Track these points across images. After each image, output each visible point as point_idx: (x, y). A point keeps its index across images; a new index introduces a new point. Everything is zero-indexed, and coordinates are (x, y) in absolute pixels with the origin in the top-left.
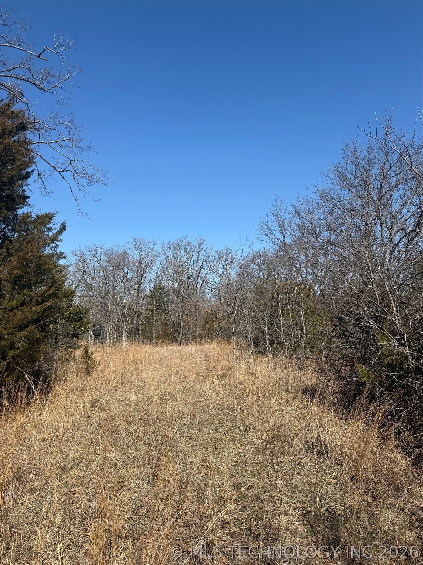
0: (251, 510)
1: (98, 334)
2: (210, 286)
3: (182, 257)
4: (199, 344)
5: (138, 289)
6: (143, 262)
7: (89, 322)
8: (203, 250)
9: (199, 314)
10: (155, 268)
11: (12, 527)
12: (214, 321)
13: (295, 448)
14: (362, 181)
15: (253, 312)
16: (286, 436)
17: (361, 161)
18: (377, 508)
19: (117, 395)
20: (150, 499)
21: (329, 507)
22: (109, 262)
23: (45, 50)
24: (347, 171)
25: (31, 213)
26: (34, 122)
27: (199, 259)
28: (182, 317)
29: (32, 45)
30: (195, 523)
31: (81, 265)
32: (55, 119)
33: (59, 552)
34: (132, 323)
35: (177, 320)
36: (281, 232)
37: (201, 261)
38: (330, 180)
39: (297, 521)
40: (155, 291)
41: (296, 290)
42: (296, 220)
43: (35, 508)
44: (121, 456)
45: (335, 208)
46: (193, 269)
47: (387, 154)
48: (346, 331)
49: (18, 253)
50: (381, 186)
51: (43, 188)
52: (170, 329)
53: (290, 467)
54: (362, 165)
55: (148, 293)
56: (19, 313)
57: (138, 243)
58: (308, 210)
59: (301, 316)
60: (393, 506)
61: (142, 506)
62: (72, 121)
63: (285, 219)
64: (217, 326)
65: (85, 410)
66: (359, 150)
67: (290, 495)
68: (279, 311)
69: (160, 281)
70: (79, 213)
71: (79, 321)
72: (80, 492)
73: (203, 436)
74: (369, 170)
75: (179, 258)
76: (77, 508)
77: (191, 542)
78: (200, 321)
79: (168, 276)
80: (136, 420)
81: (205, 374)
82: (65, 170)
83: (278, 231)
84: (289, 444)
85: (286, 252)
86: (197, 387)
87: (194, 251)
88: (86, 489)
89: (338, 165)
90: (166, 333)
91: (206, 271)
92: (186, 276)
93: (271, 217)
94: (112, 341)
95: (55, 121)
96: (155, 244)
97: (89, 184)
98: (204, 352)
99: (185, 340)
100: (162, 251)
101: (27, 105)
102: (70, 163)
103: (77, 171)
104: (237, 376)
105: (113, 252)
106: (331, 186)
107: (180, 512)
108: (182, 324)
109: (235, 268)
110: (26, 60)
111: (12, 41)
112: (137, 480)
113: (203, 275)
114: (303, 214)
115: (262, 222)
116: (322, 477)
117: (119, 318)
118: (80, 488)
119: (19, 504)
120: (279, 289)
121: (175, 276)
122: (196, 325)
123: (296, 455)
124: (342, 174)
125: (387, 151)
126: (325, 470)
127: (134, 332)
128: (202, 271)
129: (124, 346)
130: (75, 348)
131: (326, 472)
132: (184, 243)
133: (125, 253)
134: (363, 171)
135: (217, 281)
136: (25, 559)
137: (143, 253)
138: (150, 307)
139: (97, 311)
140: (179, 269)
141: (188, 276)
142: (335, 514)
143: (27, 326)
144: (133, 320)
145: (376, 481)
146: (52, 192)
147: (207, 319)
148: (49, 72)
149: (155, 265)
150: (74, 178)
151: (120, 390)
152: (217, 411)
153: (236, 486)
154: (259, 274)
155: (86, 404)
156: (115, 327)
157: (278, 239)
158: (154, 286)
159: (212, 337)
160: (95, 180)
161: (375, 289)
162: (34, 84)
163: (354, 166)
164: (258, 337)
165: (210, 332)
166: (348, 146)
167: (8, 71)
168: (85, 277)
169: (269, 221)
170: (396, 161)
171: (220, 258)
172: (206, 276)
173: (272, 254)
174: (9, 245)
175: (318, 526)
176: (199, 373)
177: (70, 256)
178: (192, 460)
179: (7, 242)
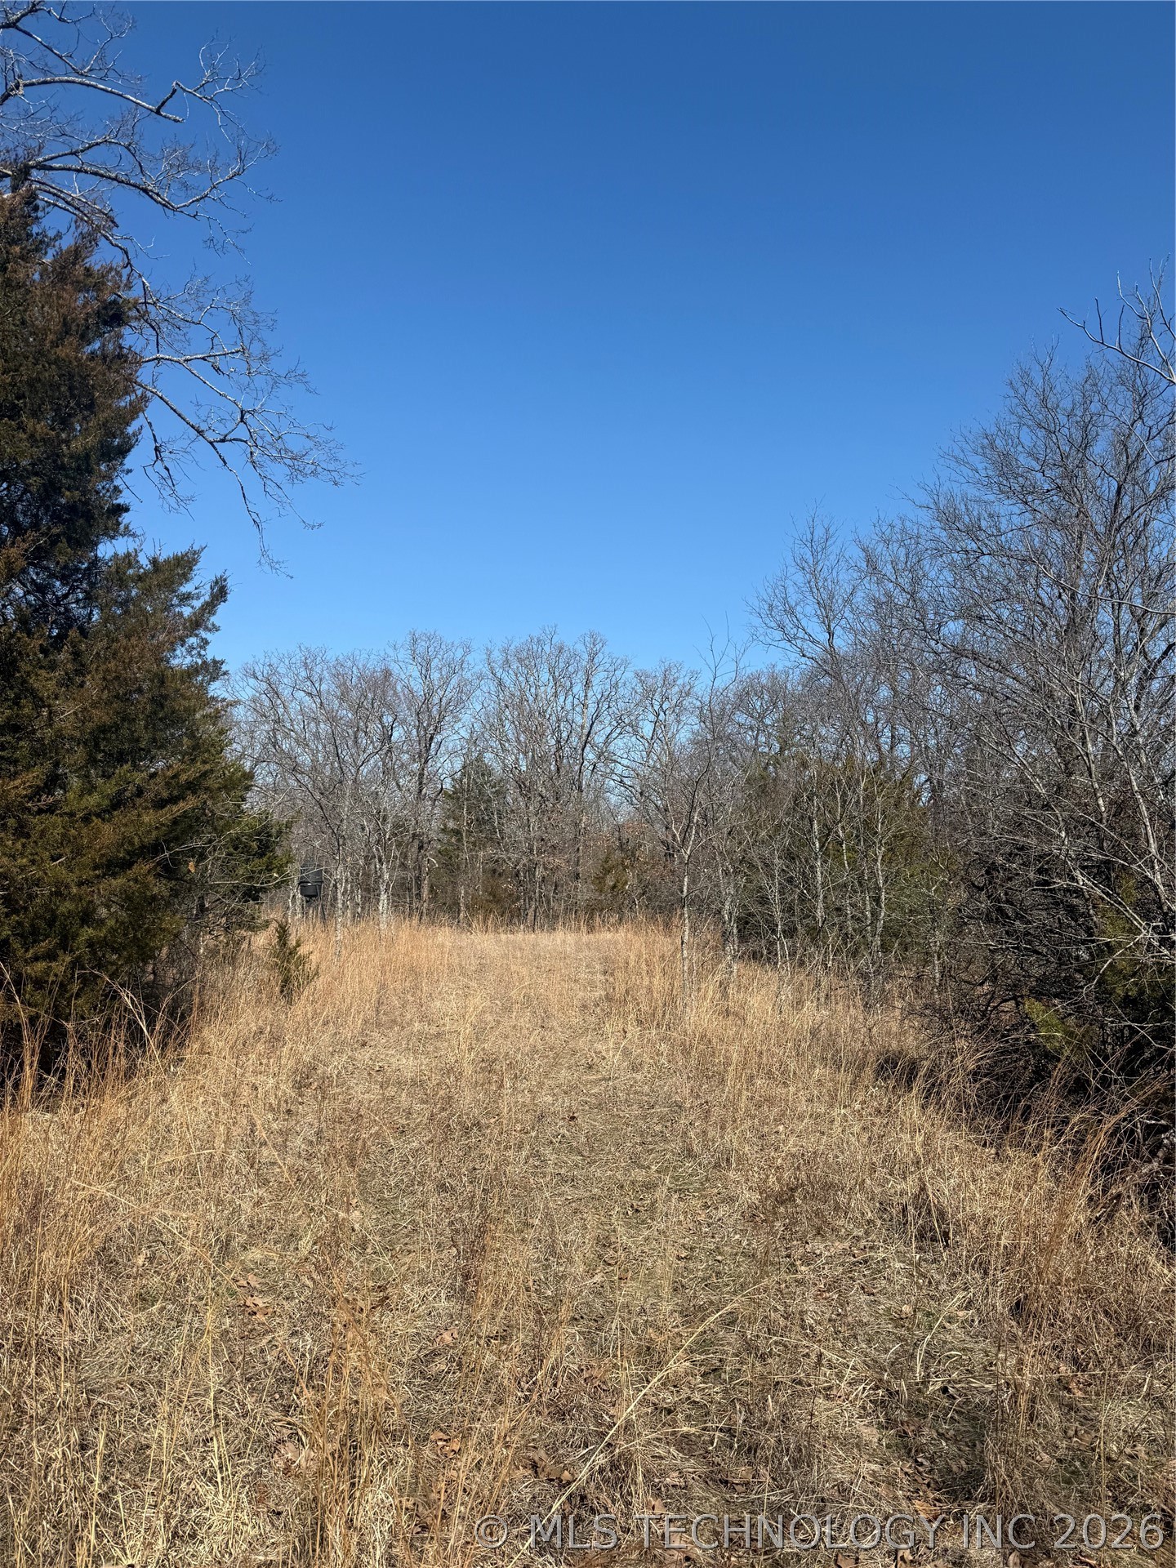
0: (731, 1379)
1: (314, 893)
2: (619, 769)
3: (542, 689)
4: (584, 928)
5: (421, 775)
6: (436, 700)
7: (290, 860)
8: (601, 668)
9: (586, 846)
10: (466, 718)
11: (93, 1391)
12: (627, 867)
13: (854, 1220)
14: (1062, 478)
15: (740, 843)
16: (829, 1186)
17: (1063, 419)
18: (1086, 1392)
19: (364, 1055)
20: (456, 1335)
21: (949, 1382)
22: (343, 698)
23: (174, 91)
24: (1020, 448)
25: (136, 555)
26: (146, 303)
27: (590, 694)
28: (540, 852)
29: (140, 79)
30: (580, 1407)
31: (267, 703)
32: (201, 294)
33: (216, 1463)
34: (403, 866)
35: (525, 860)
36: (824, 622)
37: (594, 699)
38: (971, 473)
39: (860, 1417)
40: (465, 780)
41: (862, 785)
42: (867, 586)
43: (153, 1345)
44: (377, 1219)
45: (983, 554)
46: (571, 723)
47: (1141, 400)
48: (1007, 902)
49: (104, 663)
50: (1119, 492)
51: (168, 489)
52: (507, 886)
53: (841, 1269)
54: (1065, 431)
55: (448, 785)
56: (107, 828)
57: (421, 647)
58: (903, 559)
59: (875, 861)
60: (1133, 1388)
61: (435, 1354)
62: (246, 301)
63: (836, 583)
64: (636, 881)
65: (280, 1094)
66: (1058, 387)
67: (840, 1345)
68: (814, 844)
69: (481, 753)
70: (263, 561)
71: (262, 855)
72: (270, 1310)
73: (598, 1174)
74: (1085, 445)
75: (533, 690)
76: (262, 1351)
77: (568, 1456)
78: (589, 867)
79: (503, 739)
80: (418, 1125)
81: (603, 1010)
82: (228, 438)
83: (815, 619)
84: (837, 1208)
85: (837, 676)
86: (581, 1043)
87: (576, 672)
88: (285, 1303)
89: (994, 430)
90: (494, 897)
91: (608, 730)
92: (553, 742)
93: (795, 578)
94: (349, 913)
95: (201, 299)
96: (468, 650)
97: (292, 479)
98: (599, 950)
99: (547, 916)
100: (486, 670)
101: (126, 253)
102: (242, 420)
103: (259, 443)
104: (691, 1016)
105: (355, 669)
106: (972, 492)
107: (539, 1376)
108: (539, 873)
109: (690, 721)
110: (124, 123)
111: (84, 67)
112: (420, 1283)
113: (599, 739)
114: (888, 569)
115: (770, 590)
116: (932, 1302)
117: (370, 850)
118: (269, 1299)
119: (111, 1333)
120: (815, 781)
121: (522, 739)
122: (577, 877)
123: (858, 1238)
124: (1006, 455)
125: (1141, 389)
126: (938, 1283)
127: (410, 890)
128: (596, 728)
129: (383, 926)
130: (252, 928)
131: (943, 1287)
132: (547, 648)
133: (387, 674)
134: (1068, 449)
135: (637, 757)
136: (128, 1476)
137: (435, 676)
138: (451, 824)
139: (310, 829)
140: (532, 725)
141: (558, 742)
142: (967, 1402)
143: (127, 865)
144: (406, 857)
145: (1084, 1321)
146: (191, 499)
147: (607, 862)
148: (185, 156)
149: (468, 708)
150: (253, 462)
151: (373, 1043)
152: (636, 1111)
153: (691, 1315)
154: (756, 739)
155: (284, 1078)
156: (358, 874)
157: (814, 642)
158: (464, 767)
159: (620, 910)
160: (309, 469)
161: (1096, 786)
162: (146, 191)
163: (1041, 433)
164: (750, 915)
165: (614, 897)
166: (1025, 374)
167: (75, 153)
168: (279, 737)
169: (791, 590)
170: (1167, 419)
171: (649, 694)
172: (607, 742)
173: (794, 683)
174: (80, 642)
175: (918, 1432)
176: (585, 1006)
177: (238, 678)
178: (570, 1237)
179: (73, 633)
